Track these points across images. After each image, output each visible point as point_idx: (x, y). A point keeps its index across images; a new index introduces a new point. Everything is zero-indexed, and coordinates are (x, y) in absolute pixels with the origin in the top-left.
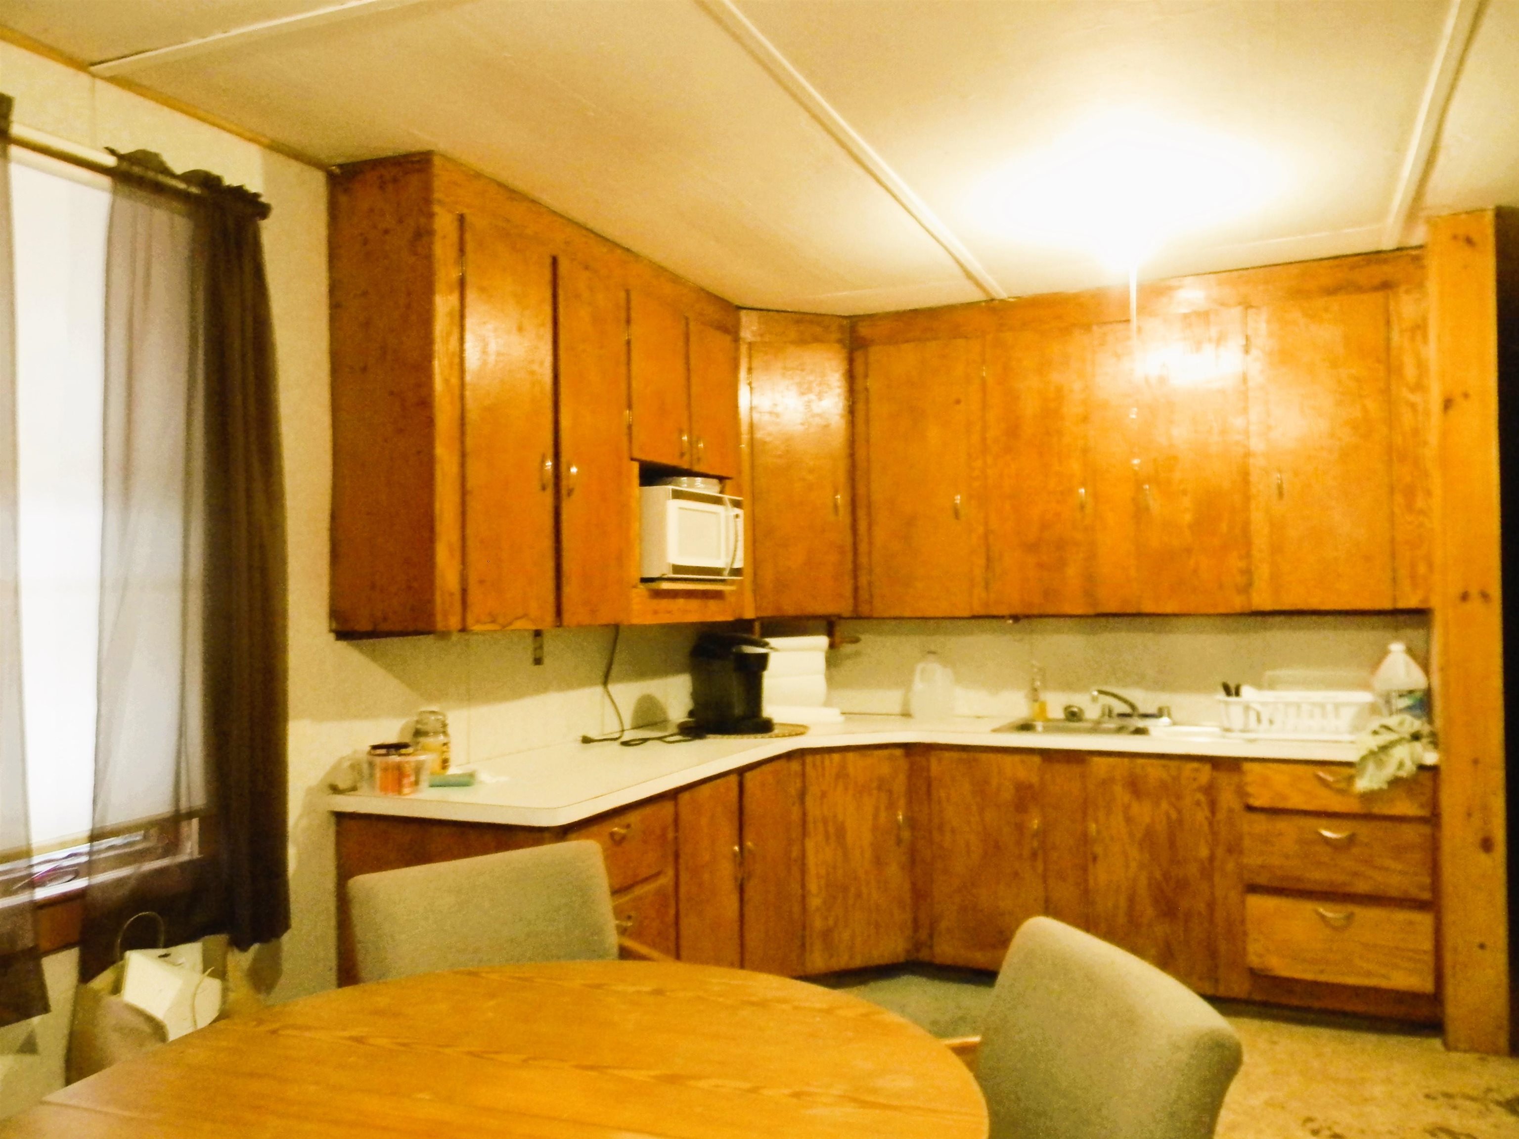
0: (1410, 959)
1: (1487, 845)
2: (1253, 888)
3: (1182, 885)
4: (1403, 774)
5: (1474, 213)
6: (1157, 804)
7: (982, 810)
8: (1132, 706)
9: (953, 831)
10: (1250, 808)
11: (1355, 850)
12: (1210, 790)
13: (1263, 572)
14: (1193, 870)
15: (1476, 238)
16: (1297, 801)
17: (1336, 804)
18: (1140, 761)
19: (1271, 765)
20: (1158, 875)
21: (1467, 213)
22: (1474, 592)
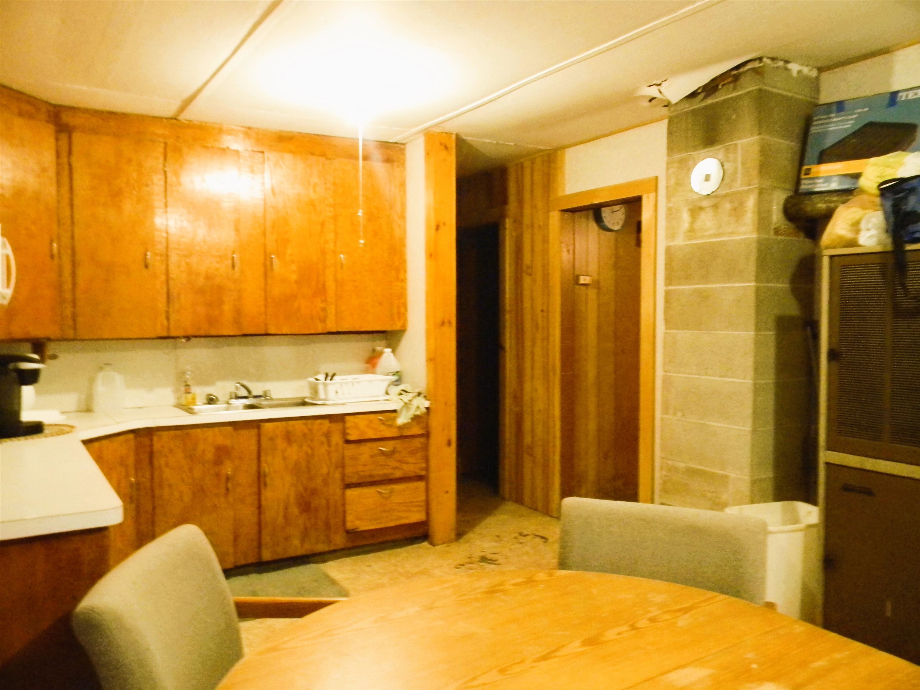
0: (417, 506)
1: (449, 443)
2: (349, 486)
3: (314, 492)
4: (418, 413)
5: (449, 134)
6: (301, 446)
7: (191, 470)
8: (249, 392)
9: (170, 486)
10: (348, 442)
11: (397, 455)
12: (327, 435)
13: (331, 311)
14: (319, 481)
15: (448, 146)
16: (371, 434)
17: (389, 433)
18: (291, 423)
19: (358, 416)
20: (301, 489)
21: (446, 133)
22: (446, 321)
